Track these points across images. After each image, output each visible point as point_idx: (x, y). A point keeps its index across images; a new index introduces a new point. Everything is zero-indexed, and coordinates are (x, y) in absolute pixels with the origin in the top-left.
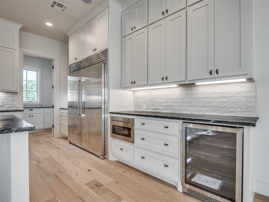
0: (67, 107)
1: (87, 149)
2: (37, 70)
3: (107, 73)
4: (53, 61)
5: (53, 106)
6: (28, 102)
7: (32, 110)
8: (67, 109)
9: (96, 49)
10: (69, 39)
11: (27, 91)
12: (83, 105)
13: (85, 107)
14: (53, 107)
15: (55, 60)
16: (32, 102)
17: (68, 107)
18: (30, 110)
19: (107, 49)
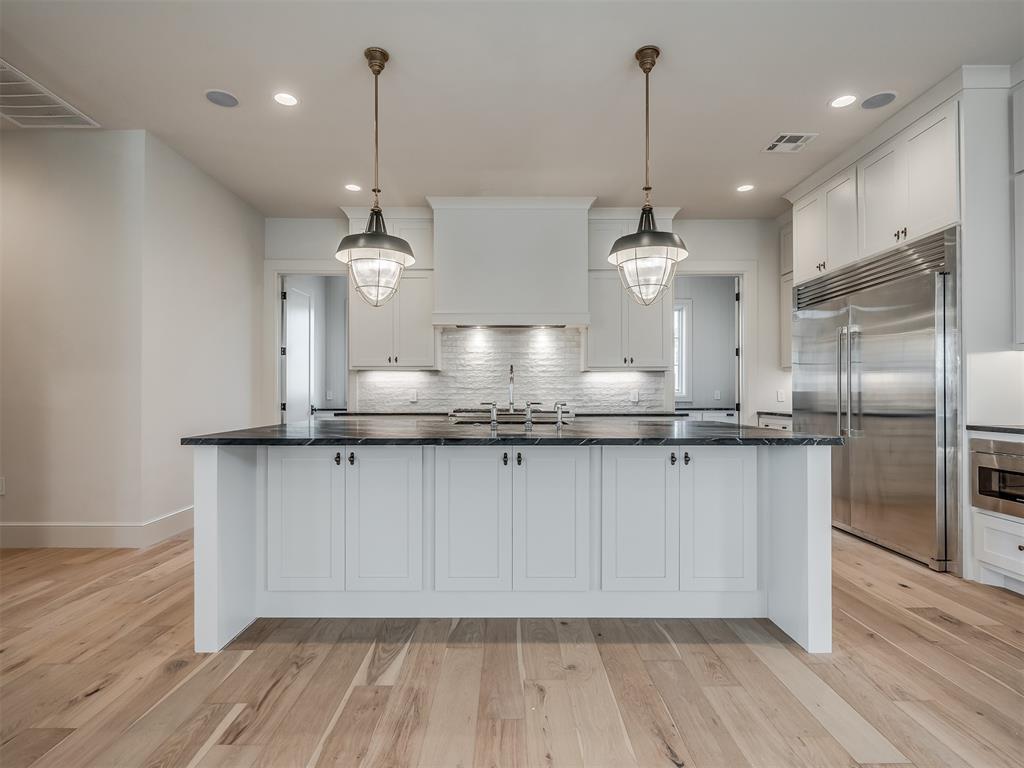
0: (790, 411)
1: (870, 537)
2: (679, 307)
3: (954, 304)
4: (736, 279)
5: (738, 405)
8: (790, 416)
9: (905, 232)
10: (795, 209)
12: (855, 405)
13: (860, 409)
14: (738, 409)
15: (745, 276)
17: (794, 409)
19: (955, 228)
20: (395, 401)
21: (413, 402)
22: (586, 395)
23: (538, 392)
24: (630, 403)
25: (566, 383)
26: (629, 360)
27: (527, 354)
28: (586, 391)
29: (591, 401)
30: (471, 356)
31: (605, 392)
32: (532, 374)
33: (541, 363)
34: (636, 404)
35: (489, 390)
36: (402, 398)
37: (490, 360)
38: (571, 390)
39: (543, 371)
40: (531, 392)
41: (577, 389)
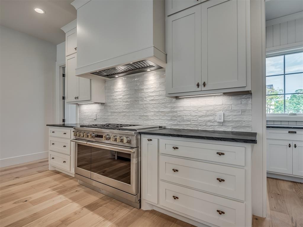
6: (287, 114)
7: (295, 132)
11: (285, 94)
16: (295, 114)
18: (289, 132)
20: (89, 119)
21: (95, 120)
22: (179, 116)
23: (149, 114)
24: (216, 124)
25: (166, 107)
26: (201, 84)
27: (143, 89)
28: (179, 113)
29: (184, 121)
30: (117, 93)
31: (194, 114)
32: (145, 102)
33: (150, 94)
34: (223, 124)
35: (125, 113)
36: (91, 117)
37: (125, 95)
38: (169, 112)
39: (152, 100)
40: (145, 114)
41: (174, 112)
